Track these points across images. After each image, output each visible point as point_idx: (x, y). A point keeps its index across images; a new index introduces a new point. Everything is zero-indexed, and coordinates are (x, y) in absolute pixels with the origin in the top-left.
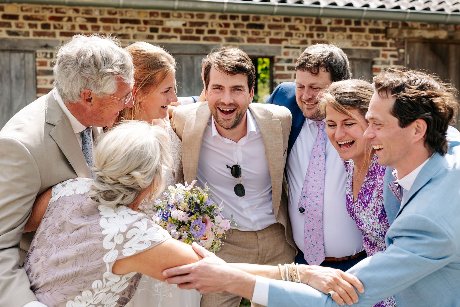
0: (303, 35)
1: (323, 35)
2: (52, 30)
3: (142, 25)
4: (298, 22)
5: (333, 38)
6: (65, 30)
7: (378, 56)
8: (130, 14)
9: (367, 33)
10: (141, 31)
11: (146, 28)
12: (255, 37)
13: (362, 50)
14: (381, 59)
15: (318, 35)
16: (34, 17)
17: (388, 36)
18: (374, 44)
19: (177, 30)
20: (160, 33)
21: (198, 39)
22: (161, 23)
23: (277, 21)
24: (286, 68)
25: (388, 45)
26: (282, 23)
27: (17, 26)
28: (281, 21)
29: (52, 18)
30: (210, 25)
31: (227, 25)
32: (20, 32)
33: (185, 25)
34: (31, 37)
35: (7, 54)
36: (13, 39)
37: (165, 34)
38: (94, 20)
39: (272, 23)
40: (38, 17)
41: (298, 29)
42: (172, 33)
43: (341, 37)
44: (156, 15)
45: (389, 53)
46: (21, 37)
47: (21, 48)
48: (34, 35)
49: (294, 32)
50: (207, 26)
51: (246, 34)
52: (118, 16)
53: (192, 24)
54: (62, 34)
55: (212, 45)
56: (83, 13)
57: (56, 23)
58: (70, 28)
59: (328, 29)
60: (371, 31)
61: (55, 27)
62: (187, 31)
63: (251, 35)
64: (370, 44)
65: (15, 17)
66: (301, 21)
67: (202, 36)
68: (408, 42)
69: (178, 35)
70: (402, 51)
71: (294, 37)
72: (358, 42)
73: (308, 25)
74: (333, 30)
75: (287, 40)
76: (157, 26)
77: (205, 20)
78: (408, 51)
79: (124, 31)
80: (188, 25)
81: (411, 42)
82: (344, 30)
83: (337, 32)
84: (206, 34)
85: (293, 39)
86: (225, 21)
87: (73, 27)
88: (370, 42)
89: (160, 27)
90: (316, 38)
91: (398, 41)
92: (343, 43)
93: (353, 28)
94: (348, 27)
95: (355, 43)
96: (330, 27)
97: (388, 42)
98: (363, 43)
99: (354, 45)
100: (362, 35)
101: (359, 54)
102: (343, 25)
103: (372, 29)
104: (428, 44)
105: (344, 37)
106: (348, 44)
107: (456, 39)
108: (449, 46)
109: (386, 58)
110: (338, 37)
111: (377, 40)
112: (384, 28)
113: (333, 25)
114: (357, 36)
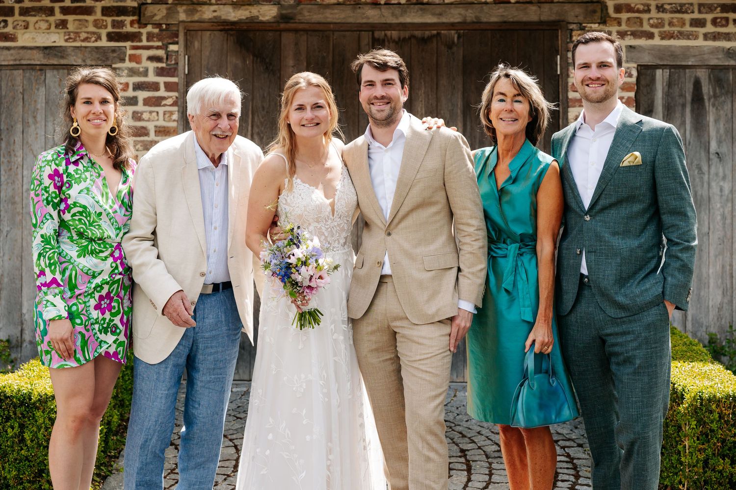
1: (5, 21)
5: (26, 27)
7: (123, 60)
9: (98, 15)
13: (86, 47)
14: (128, 64)
17: (143, 21)
18: (111, 37)
25: (144, 38)
43: (44, 25)
45: (145, 53)
59: (17, 12)
60: (106, 11)
64: (104, 37)
68: (188, 32)
70: (173, 48)
72: (77, 34)
74: (25, 12)
78: (187, 47)
81: (191, 31)
82: (50, 11)
83: (35, 16)
88: (104, 33)
91: (167, 29)
92: (47, 36)
93: (68, 7)
94: (57, 5)
95: (72, 36)
96: (20, 8)
97: (144, 31)
98: (89, 36)
99: (70, 38)
100: (87, 21)
101: (80, 55)
102: (46, 2)
103: (109, 7)
104: (232, 33)
105: (50, 25)
106: (56, 39)
107: (299, 20)
108: (280, 35)
109: (139, 62)
110: (37, 26)
111: (119, 28)
112: (135, 4)
113: (27, 4)
114: (77, 22)
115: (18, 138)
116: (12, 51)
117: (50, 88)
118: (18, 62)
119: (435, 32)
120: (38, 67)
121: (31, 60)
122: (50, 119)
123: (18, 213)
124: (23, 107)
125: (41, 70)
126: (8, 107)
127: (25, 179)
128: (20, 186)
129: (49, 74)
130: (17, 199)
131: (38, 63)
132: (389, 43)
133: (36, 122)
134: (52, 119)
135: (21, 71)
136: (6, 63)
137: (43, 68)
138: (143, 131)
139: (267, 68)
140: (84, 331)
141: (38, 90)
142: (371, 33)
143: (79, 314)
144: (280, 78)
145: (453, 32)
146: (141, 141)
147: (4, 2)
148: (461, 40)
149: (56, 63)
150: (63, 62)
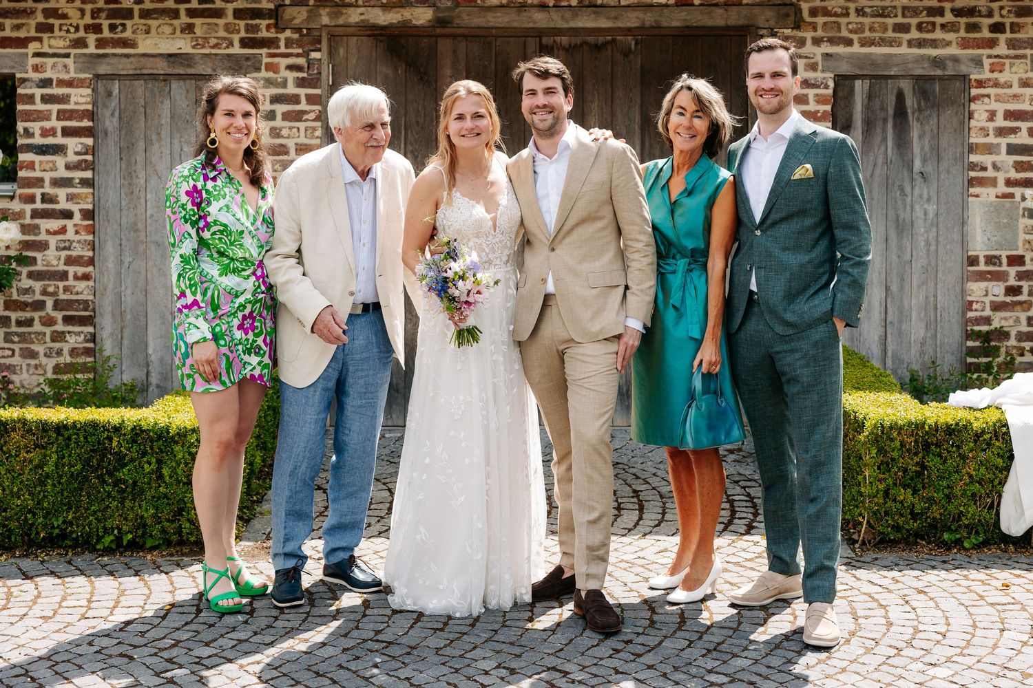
0: (77, 29)
1: (124, 25)
5: (148, 32)
7: (258, 69)
9: (230, 18)
13: (216, 55)
14: (264, 74)
15: (112, 28)
17: (281, 25)
18: (244, 43)
23: (18, 1)
24: (38, 99)
25: (282, 44)
26: (29, 4)
41: (65, 16)
43: (168, 30)
45: (284, 62)
49: (56, 23)
59: (136, 14)
60: (239, 14)
64: (237, 43)
68: (332, 37)
70: (315, 55)
71: (57, 33)
72: (206, 39)
73: (88, 7)
74: (145, 14)
75: (40, 40)
78: (331, 54)
81: (336, 37)
82: (175, 14)
83: (157, 19)
85: (55, 38)
88: (236, 39)
90: (106, 33)
91: (308, 34)
92: (171, 41)
93: (195, 9)
94: (182, 7)
95: (200, 41)
96: (140, 9)
97: (282, 36)
98: (220, 41)
99: (198, 44)
100: (216, 25)
101: (209, 64)
102: (170, 4)
103: (242, 9)
104: (382, 38)
105: (175, 29)
106: (182, 45)
107: (457, 24)
108: (436, 41)
109: (276, 71)
110: (160, 30)
111: (253, 33)
112: (271, 6)
113: (148, 5)
114: (205, 26)
115: (140, 157)
116: (132, 59)
117: (175, 100)
118: (138, 72)
119: (610, 38)
120: (161, 78)
121: (153, 69)
122: (177, 135)
123: (142, 242)
124: (146, 122)
125: (165, 80)
126: (128, 123)
127: (148, 203)
128: (143, 211)
129: (175, 85)
130: (140, 226)
131: (162, 72)
132: (559, 51)
133: (160, 139)
134: (178, 135)
135: (142, 82)
136: (125, 73)
137: (167, 78)
138: (283, 149)
139: (421, 78)
140: (228, 353)
141: (162, 102)
142: (538, 39)
143: (223, 334)
144: (436, 90)
145: (630, 38)
146: (280, 161)
147: (121, 3)
148: (639, 47)
149: (182, 72)
150: (190, 71)
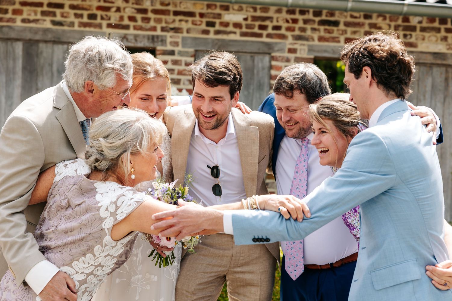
1: (411, 35)
2: (99, 20)
3: (197, 18)
4: (380, 19)
5: (423, 39)
6: (113, 21)
8: (185, 6)
10: (196, 25)
11: (202, 22)
12: (327, 35)
16: (81, 6)
19: (237, 25)
20: (218, 27)
21: (260, 35)
22: (219, 16)
23: (356, 17)
26: (362, 20)
27: (62, 16)
28: (360, 17)
29: (99, 8)
30: (275, 20)
31: (295, 21)
32: (65, 22)
33: (246, 19)
34: (76, 28)
35: (50, 45)
36: (57, 30)
37: (222, 29)
38: (145, 11)
39: (349, 19)
40: (85, 7)
42: (231, 28)
43: (434, 39)
44: (213, 7)
46: (66, 28)
47: (65, 40)
48: (79, 26)
50: (272, 22)
51: (317, 32)
52: (171, 8)
53: (255, 19)
54: (109, 26)
55: (276, 43)
56: (133, 4)
57: (104, 13)
58: (118, 19)
59: (418, 29)
61: (102, 18)
62: (248, 26)
63: (322, 34)
65: (60, 6)
66: (385, 19)
67: (265, 33)
69: (238, 31)
73: (393, 24)
74: (423, 30)
76: (214, 20)
77: (271, 14)
79: (176, 25)
80: (250, 19)
82: (438, 30)
83: (429, 32)
84: (270, 31)
86: (293, 16)
87: (122, 18)
89: (217, 21)
92: (436, 45)
93: (449, 28)
94: (443, 27)
96: (420, 27)
99: (450, 48)
102: (436, 25)
105: (438, 39)
106: (441, 48)
110: (430, 39)
113: (425, 25)
120: (429, 65)
129: (435, 70)
137: (431, 66)
150: (444, 62)
